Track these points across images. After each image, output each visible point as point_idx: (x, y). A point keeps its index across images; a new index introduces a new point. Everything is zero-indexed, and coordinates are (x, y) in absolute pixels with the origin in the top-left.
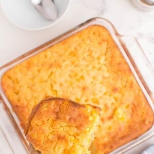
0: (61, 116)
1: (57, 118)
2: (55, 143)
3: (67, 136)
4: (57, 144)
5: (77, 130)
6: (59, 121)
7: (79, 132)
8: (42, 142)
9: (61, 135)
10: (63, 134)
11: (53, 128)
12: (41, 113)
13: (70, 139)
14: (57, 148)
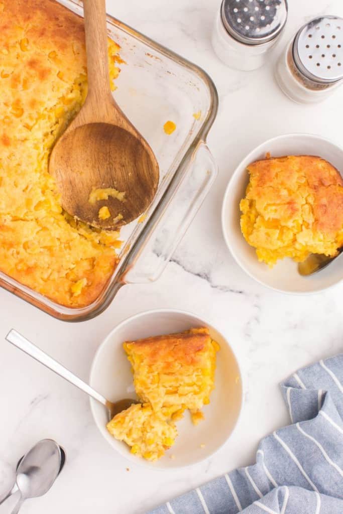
0: (322, 191)
1: (315, 188)
2: (278, 202)
3: (300, 213)
4: (279, 204)
5: (313, 223)
6: (312, 191)
7: (311, 226)
8: (271, 184)
9: (295, 205)
10: (298, 206)
11: (298, 190)
12: (312, 162)
13: (297, 218)
14: (274, 208)
